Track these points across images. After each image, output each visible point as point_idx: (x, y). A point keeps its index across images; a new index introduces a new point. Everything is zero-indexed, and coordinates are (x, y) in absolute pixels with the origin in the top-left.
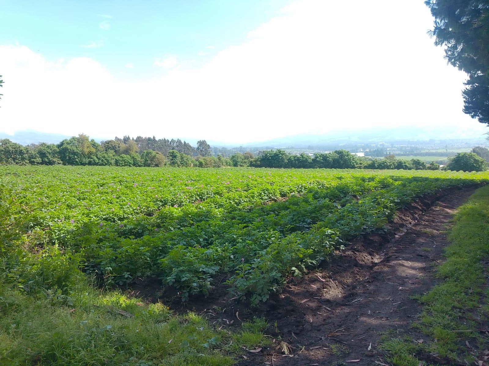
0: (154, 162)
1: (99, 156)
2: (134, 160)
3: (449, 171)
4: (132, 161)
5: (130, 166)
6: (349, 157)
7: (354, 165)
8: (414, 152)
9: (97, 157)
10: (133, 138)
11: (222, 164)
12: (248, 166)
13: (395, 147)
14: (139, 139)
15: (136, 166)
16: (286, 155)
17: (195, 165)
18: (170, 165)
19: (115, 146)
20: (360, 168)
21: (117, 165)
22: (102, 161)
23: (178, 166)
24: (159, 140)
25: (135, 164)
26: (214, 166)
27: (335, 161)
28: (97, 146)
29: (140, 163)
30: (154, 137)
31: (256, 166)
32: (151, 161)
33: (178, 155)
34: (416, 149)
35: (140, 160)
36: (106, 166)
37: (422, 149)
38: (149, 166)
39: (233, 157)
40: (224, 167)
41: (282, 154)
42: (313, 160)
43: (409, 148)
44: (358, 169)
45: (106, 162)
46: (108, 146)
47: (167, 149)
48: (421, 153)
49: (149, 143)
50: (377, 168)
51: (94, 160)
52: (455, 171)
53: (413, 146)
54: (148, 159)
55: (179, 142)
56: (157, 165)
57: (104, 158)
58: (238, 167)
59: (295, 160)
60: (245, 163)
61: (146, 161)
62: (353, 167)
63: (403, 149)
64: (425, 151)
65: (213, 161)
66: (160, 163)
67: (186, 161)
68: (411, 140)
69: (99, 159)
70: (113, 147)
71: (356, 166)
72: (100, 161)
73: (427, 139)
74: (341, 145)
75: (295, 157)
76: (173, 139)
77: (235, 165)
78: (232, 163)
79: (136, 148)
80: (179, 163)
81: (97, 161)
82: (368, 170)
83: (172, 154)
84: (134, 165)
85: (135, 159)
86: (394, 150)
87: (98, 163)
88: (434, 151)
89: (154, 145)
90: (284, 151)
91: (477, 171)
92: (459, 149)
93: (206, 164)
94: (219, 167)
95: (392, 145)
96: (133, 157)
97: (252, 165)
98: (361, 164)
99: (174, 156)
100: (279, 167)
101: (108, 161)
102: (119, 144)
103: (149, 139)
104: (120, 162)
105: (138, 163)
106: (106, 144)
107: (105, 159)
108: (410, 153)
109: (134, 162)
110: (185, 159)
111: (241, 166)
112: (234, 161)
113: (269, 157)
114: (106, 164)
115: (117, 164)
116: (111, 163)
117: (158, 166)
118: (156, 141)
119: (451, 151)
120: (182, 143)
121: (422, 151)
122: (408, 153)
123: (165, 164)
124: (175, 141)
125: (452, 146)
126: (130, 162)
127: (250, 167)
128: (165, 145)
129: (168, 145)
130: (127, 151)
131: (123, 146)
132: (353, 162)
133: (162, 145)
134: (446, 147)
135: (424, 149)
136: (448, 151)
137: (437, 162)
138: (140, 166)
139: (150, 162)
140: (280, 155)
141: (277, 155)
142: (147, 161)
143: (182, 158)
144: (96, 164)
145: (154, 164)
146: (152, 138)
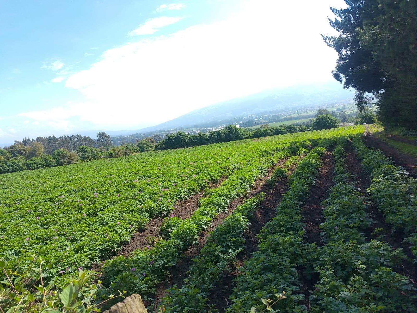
0: (66, 160)
1: (8, 163)
2: (46, 161)
3: (315, 131)
4: (44, 162)
5: (42, 167)
6: (237, 130)
7: (242, 137)
8: (275, 119)
9: (7, 165)
10: (33, 139)
11: (131, 152)
12: (154, 150)
13: (261, 117)
14: (39, 139)
15: (50, 167)
16: (186, 137)
17: (106, 157)
18: (82, 160)
19: (19, 150)
20: (247, 138)
21: (30, 169)
22: (13, 167)
23: (90, 160)
24: (59, 137)
25: (48, 165)
26: (124, 155)
27: (226, 135)
28: (5, 154)
29: (53, 163)
30: (53, 136)
31: (162, 149)
32: (63, 159)
33: (88, 150)
34: (277, 116)
35: (51, 160)
36: (18, 172)
37: (281, 116)
38: (62, 164)
39: (139, 144)
40: (133, 154)
41: (183, 136)
42: (209, 137)
43: (271, 117)
44: (246, 139)
45: (17, 168)
46: (12, 151)
47: (69, 144)
48: (281, 119)
49: (50, 142)
50: (260, 137)
51: (4, 168)
52: (319, 131)
53: (274, 114)
54: (59, 158)
55: (79, 136)
56: (69, 163)
57: (14, 164)
58: (145, 152)
59: (194, 139)
60: (151, 147)
61: (58, 160)
62: (242, 138)
63: (267, 118)
64: (284, 117)
65: (122, 150)
66: (72, 160)
67: (96, 154)
68: (271, 111)
69: (9, 166)
70: (18, 151)
71: (244, 137)
72: (11, 168)
73: (283, 108)
74: (219, 121)
75: (193, 137)
76: (73, 135)
77: (142, 151)
78: (139, 150)
79: (42, 149)
80: (90, 157)
81: (7, 168)
82: (254, 139)
83: (82, 150)
84: (47, 166)
85: (47, 160)
86: (260, 120)
87: (8, 170)
88: (289, 117)
89: (55, 143)
90: (184, 133)
91: (334, 128)
92: (307, 112)
93: (116, 154)
94: (128, 155)
95: (258, 116)
96: (45, 159)
97: (157, 148)
98: (247, 135)
99: (85, 152)
100: (183, 147)
101: (19, 166)
102: (24, 147)
103: (50, 138)
104: (32, 165)
105: (51, 163)
106: (10, 149)
107: (16, 165)
108: (273, 120)
109: (46, 163)
110: (95, 152)
111: (148, 151)
112: (140, 147)
113: (172, 140)
114: (17, 170)
115: (29, 167)
116: (22, 168)
117: (71, 163)
118: (57, 139)
119: (302, 115)
120: (81, 137)
121: (282, 118)
122: (271, 120)
123: (77, 160)
124: (75, 136)
125: (301, 110)
126: (42, 163)
127: (156, 151)
128: (66, 142)
129: (69, 141)
130: (33, 153)
131: (28, 148)
132: (241, 134)
133: (63, 142)
134: (298, 112)
135: (282, 116)
136: (300, 115)
137: (294, 125)
138: (52, 166)
139: (62, 161)
140: (182, 137)
141: (179, 137)
142: (59, 159)
143: (92, 152)
144: (8, 171)
145: (67, 161)
146: (52, 136)
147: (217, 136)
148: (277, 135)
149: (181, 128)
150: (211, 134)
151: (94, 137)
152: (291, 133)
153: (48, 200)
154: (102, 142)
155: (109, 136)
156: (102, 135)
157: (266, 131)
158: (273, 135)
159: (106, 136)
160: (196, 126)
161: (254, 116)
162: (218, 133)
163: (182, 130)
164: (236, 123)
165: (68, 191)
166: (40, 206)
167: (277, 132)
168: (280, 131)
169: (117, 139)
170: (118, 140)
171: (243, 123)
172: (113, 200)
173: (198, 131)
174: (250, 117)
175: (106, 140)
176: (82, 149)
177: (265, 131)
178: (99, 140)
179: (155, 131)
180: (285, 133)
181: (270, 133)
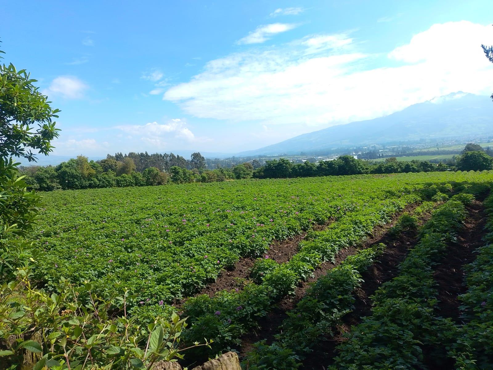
0: (157, 180)
1: (99, 178)
2: (135, 179)
3: (459, 171)
4: (134, 181)
5: (132, 186)
6: (355, 162)
7: (360, 171)
8: (406, 152)
9: (97, 179)
10: (125, 155)
11: (225, 178)
12: (251, 178)
13: (387, 149)
14: (131, 155)
15: (139, 186)
16: (289, 165)
17: (198, 181)
18: (173, 181)
19: (111, 164)
20: (367, 173)
21: (119, 186)
22: (103, 182)
23: (181, 183)
24: (152, 155)
25: (138, 184)
26: (217, 181)
27: (340, 167)
28: (97, 167)
29: (143, 182)
30: (146, 153)
31: (261, 177)
32: (153, 179)
33: (181, 171)
34: (408, 149)
35: (141, 179)
36: (108, 188)
37: (414, 149)
38: (152, 184)
39: (235, 169)
40: (228, 180)
41: (286, 164)
42: (318, 167)
43: (401, 149)
44: (365, 175)
45: (107, 184)
46: (104, 165)
47: (161, 163)
48: (414, 153)
49: (142, 159)
50: (384, 173)
51: (95, 183)
52: (465, 172)
53: (405, 146)
54: (150, 177)
55: (172, 155)
56: (159, 184)
57: (105, 179)
58: (241, 179)
59: (299, 169)
60: (248, 174)
61: (148, 179)
62: (360, 173)
63: (395, 150)
64: (417, 151)
65: (216, 175)
66: (163, 181)
67: (189, 176)
68: (401, 141)
69: (100, 181)
70: (110, 166)
71: (362, 171)
72: (101, 183)
73: (418, 139)
74: (332, 149)
75: (299, 166)
76: (166, 154)
77: (238, 177)
78: (234, 176)
79: (133, 165)
80: (181, 179)
81: (98, 182)
82: (376, 175)
83: (174, 171)
84: (136, 184)
85: (137, 178)
86: (386, 151)
87: (99, 185)
88: (426, 150)
89: (146, 161)
90: (288, 160)
91: (488, 169)
92: (450, 147)
93: (209, 178)
94: (222, 180)
95: (384, 146)
96: (135, 177)
97: (255, 176)
98: (367, 169)
99: (177, 173)
100: (284, 176)
101: (109, 182)
102: (116, 163)
103: (142, 155)
104: (122, 182)
105: (141, 182)
106: (102, 163)
107: (106, 181)
108: (402, 154)
109: (136, 181)
110: (187, 175)
111: (244, 178)
112: (236, 173)
113: (273, 167)
114: (107, 186)
115: (118, 184)
116: (112, 184)
117: (161, 184)
118: (149, 156)
119: (442, 149)
120: (175, 157)
121: (414, 151)
122: (400, 153)
123: (168, 182)
124: (168, 155)
125: (443, 144)
126: (132, 181)
127: (253, 179)
128: (158, 160)
129: (161, 159)
130: (124, 170)
131: (120, 164)
132: (359, 167)
133: (155, 160)
134: (437, 145)
135: (416, 149)
136: (440, 149)
137: (430, 161)
138: (142, 185)
139: (152, 180)
140: (284, 165)
141: (281, 165)
142: (150, 179)
143: (185, 174)
144: (98, 187)
145: (157, 182)
146: (144, 153)
147: (328, 167)
148: (407, 172)
149: (285, 155)
150: (321, 165)
151: (188, 157)
152: (426, 171)
153: (135, 222)
154: (196, 163)
155: (203, 158)
156: (196, 156)
157: (393, 166)
158: (401, 172)
159: (200, 157)
160: (303, 154)
161: (378, 146)
162: (330, 164)
163: (286, 157)
164: (354, 154)
165: (155, 214)
166: (126, 227)
167: (407, 169)
168: (411, 167)
169: (212, 161)
170: (213, 164)
171: (363, 154)
172: (202, 229)
173: (304, 160)
174: (373, 147)
175: (200, 162)
176: (174, 169)
177: (390, 166)
178: (192, 161)
179: (255, 156)
180: (418, 171)
181: (397, 169)
